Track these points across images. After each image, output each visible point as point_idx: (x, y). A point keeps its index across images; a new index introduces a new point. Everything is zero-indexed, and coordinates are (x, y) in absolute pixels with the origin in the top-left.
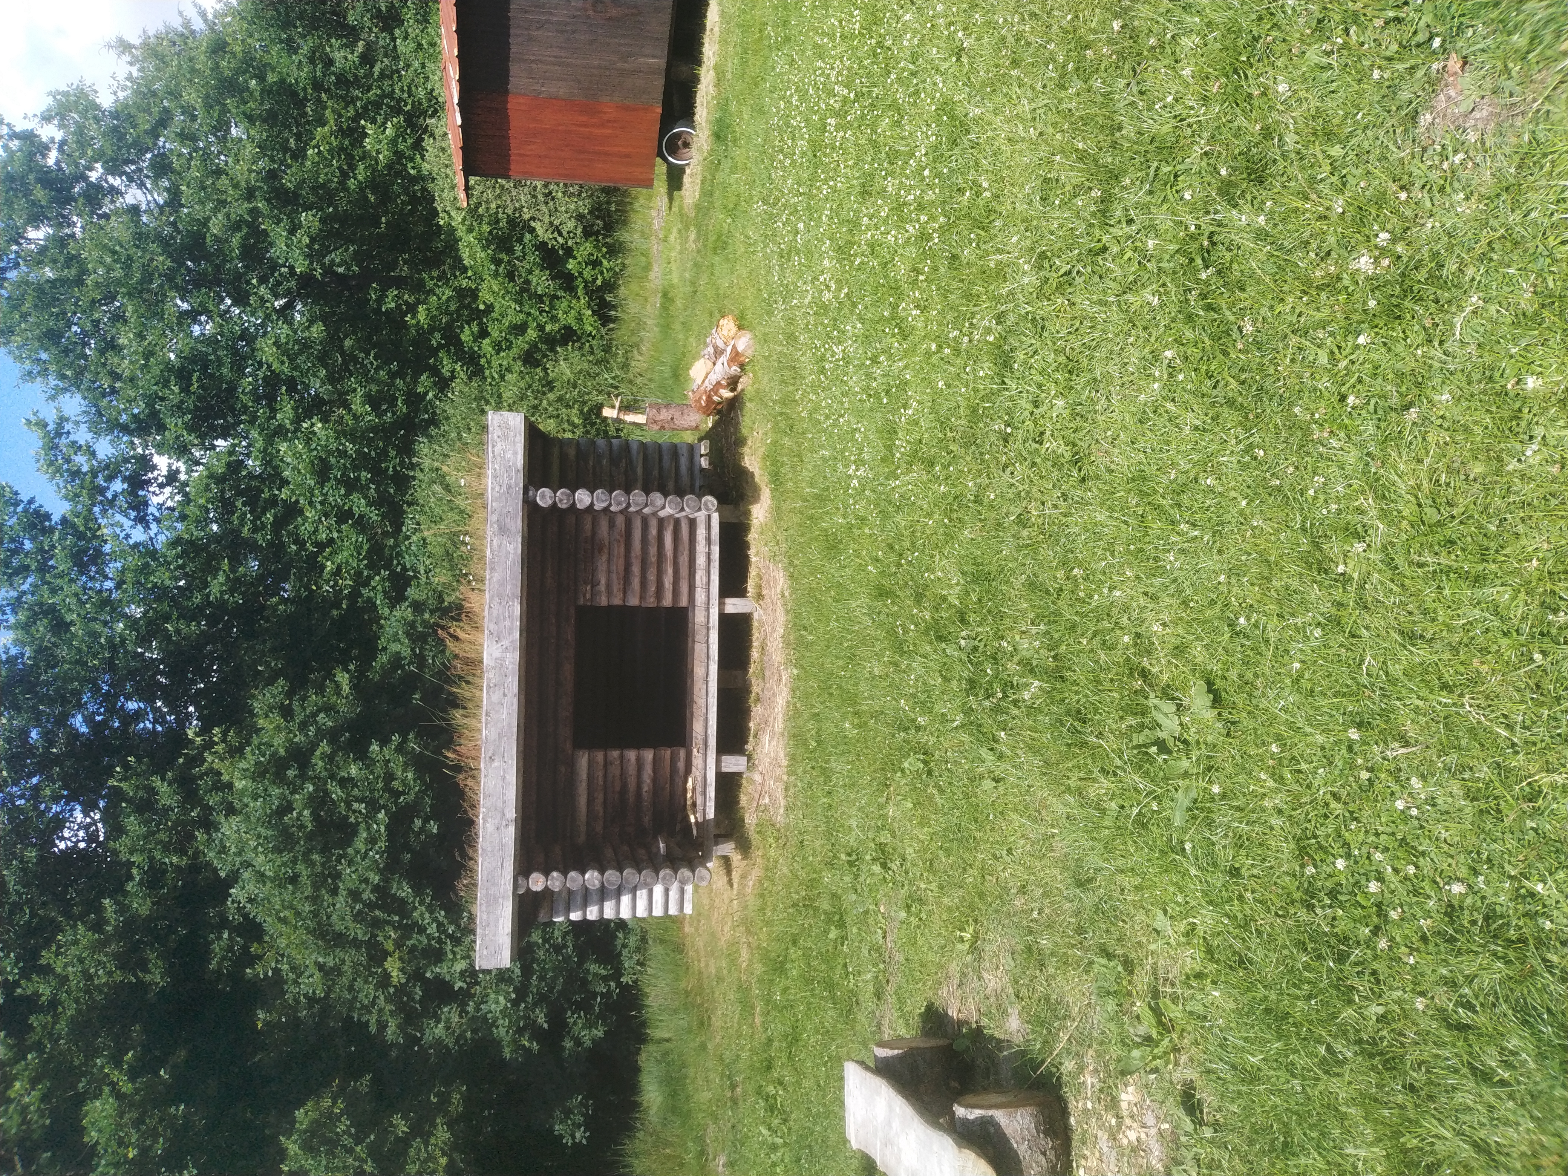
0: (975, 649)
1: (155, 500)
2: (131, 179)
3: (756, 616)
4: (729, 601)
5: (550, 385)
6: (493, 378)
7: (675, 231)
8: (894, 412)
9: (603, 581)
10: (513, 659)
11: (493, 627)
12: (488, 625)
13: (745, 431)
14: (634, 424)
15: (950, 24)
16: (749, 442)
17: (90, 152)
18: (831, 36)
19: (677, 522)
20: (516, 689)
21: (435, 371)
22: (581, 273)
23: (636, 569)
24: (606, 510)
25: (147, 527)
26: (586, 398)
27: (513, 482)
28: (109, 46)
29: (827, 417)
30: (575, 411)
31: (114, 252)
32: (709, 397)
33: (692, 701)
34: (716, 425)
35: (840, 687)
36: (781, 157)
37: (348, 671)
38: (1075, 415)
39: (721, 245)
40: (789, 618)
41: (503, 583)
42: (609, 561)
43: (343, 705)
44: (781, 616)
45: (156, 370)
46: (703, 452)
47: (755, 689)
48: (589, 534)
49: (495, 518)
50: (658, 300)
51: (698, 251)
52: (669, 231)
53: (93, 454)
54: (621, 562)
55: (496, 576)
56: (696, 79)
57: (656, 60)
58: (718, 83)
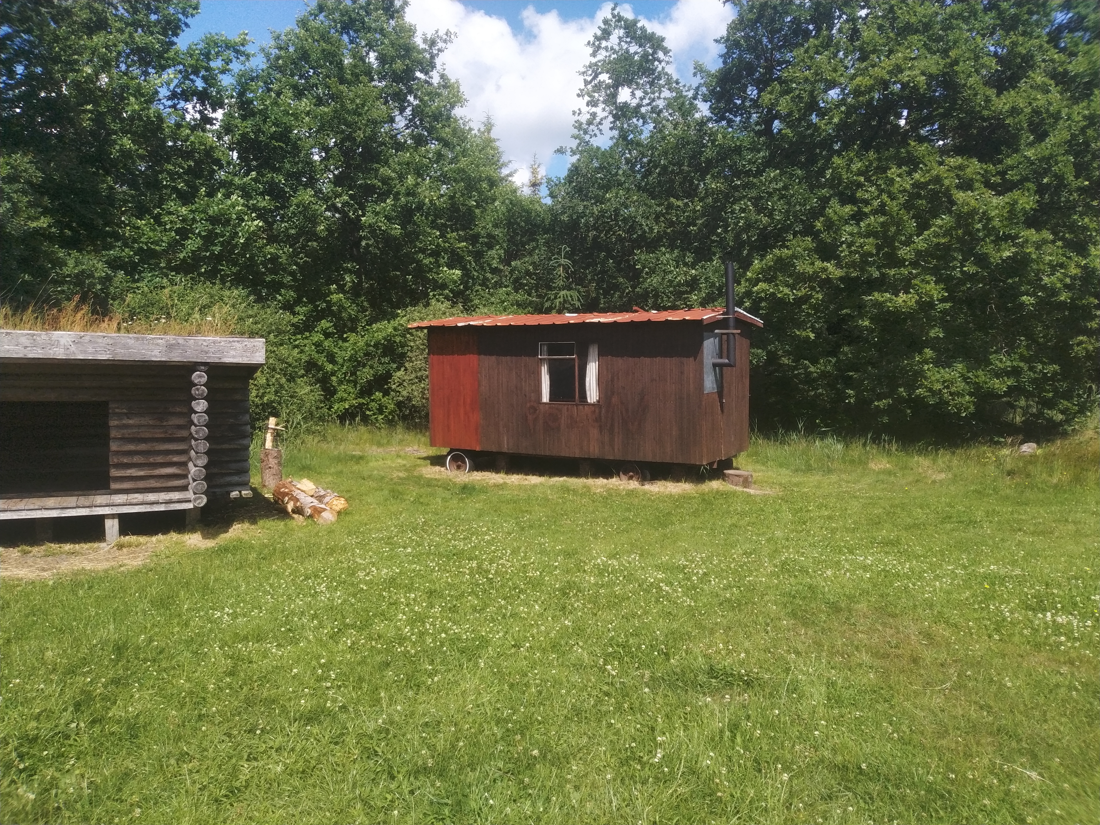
0: (67, 737)
1: (189, 106)
2: (410, 121)
3: (103, 545)
4: (116, 522)
5: (292, 379)
6: (295, 340)
7: (404, 462)
8: (275, 637)
9: (131, 422)
10: (59, 353)
11: (87, 338)
12: (88, 335)
13: (261, 523)
14: (265, 440)
15: (533, 637)
16: (253, 527)
17: (426, 98)
18: (525, 558)
19: (185, 476)
20: (31, 356)
21: (298, 301)
22: (373, 400)
23: (143, 447)
24: (192, 423)
25: (169, 98)
26: (284, 405)
27: (211, 355)
28: (489, 118)
29: (271, 585)
30: (273, 397)
31: (363, 105)
32: (287, 494)
33: (22, 497)
34: (267, 500)
35: (35, 623)
36: (453, 531)
37: (49, 226)
38: (269, 782)
39: (396, 495)
40: (102, 574)
41: (125, 346)
42: (149, 426)
43: (19, 221)
44: (101, 566)
45: (285, 119)
46: (243, 492)
47: (35, 550)
48: (171, 410)
49: (181, 341)
50: (358, 453)
51: (392, 479)
52: (404, 458)
53: (223, 72)
54: (148, 435)
55: (131, 342)
56: (497, 472)
57: (507, 445)
58: (497, 486)
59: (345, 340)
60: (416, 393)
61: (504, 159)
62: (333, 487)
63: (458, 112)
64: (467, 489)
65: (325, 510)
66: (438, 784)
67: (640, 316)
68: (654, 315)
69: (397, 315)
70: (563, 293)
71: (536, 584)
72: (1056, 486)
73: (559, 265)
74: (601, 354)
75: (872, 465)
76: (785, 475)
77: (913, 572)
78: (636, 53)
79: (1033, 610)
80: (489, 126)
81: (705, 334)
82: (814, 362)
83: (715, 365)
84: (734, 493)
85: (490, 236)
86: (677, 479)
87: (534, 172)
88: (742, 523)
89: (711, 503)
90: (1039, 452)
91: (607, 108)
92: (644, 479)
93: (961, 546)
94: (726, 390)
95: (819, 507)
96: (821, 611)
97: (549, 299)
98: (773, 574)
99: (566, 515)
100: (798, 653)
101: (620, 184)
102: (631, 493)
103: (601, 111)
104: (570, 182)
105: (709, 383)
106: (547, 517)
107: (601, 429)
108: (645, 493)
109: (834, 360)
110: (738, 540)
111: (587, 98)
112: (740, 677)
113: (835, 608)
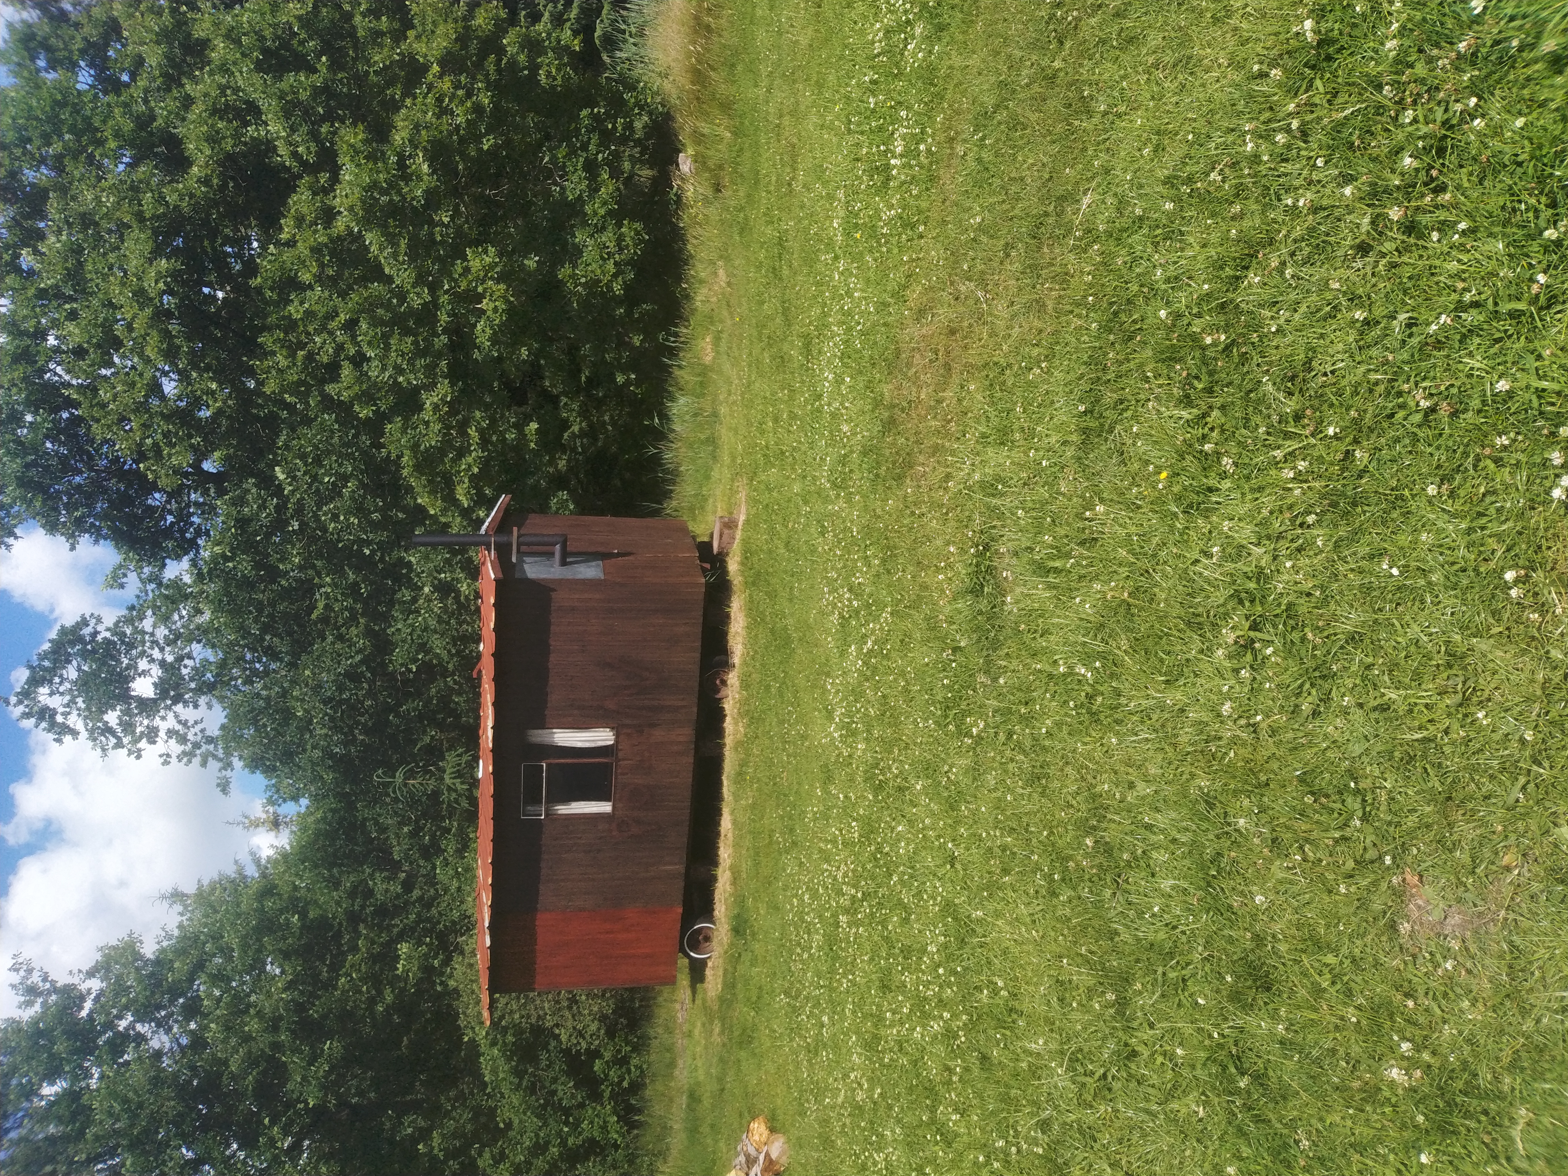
2: (159, 1025)
7: (699, 1024)
17: (123, 1000)
22: (607, 1075)
28: (163, 897)
31: (126, 1100)
36: (799, 950)
39: (746, 1038)
50: (684, 1100)
51: (724, 1045)
52: (693, 1025)
56: (714, 879)
57: (675, 866)
58: (734, 881)
59: (509, 1125)
60: (596, 1009)
61: (231, 871)
62: (734, 1139)
63: (149, 950)
64: (739, 928)
65: (767, 1155)
66: (1139, 986)
67: (487, 669)
68: (486, 647)
69: (472, 1041)
70: (448, 781)
71: (869, 830)
72: (735, 134)
73: (406, 785)
74: (543, 725)
75: (708, 359)
76: (721, 473)
77: (844, 323)
78: (79, 669)
79: (888, 179)
80: (177, 896)
81: (518, 575)
82: (565, 425)
83: (564, 563)
84: (745, 541)
85: (352, 894)
86: (725, 619)
87: (256, 824)
88: (783, 535)
89: (758, 574)
90: (690, 151)
91: (162, 713)
92: (725, 665)
93: (810, 260)
94: (601, 549)
95: (763, 432)
96: (894, 444)
97: (456, 801)
98: (849, 500)
99: (775, 777)
100: (948, 477)
101: (284, 694)
102: (745, 684)
103: (165, 722)
104: (274, 769)
105: (590, 571)
106: (778, 806)
107: (653, 725)
108: (745, 663)
109: (564, 400)
110: (806, 542)
111: (143, 744)
112: (979, 554)
113: (890, 425)
